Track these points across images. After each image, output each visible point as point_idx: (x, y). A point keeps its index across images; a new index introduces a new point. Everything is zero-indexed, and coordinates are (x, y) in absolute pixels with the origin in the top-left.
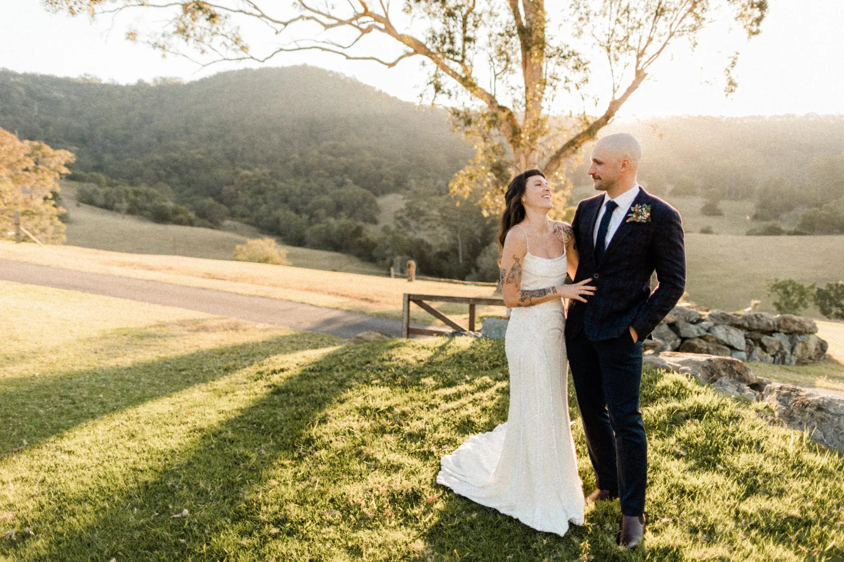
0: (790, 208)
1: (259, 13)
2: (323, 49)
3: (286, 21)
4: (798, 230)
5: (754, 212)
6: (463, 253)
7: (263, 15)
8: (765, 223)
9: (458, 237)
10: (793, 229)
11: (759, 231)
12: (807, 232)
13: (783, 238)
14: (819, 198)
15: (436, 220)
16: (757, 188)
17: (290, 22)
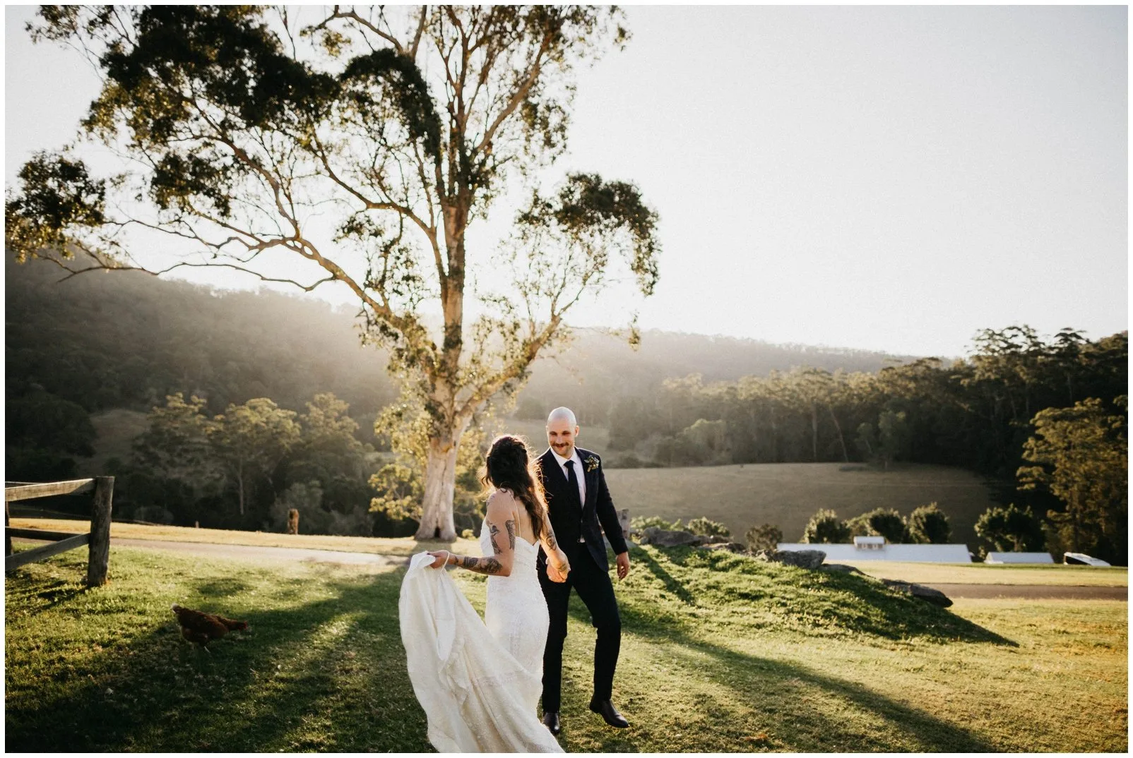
0: (644, 437)
1: (192, 235)
2: (237, 268)
3: (218, 244)
4: (656, 462)
5: (608, 440)
6: (245, 499)
7: (196, 237)
8: (620, 453)
9: (239, 475)
10: (649, 460)
11: (616, 463)
12: (662, 463)
13: (641, 471)
14: (672, 425)
15: (202, 450)
16: (609, 413)
17: (222, 244)
